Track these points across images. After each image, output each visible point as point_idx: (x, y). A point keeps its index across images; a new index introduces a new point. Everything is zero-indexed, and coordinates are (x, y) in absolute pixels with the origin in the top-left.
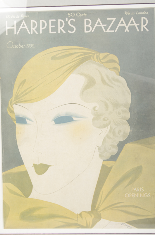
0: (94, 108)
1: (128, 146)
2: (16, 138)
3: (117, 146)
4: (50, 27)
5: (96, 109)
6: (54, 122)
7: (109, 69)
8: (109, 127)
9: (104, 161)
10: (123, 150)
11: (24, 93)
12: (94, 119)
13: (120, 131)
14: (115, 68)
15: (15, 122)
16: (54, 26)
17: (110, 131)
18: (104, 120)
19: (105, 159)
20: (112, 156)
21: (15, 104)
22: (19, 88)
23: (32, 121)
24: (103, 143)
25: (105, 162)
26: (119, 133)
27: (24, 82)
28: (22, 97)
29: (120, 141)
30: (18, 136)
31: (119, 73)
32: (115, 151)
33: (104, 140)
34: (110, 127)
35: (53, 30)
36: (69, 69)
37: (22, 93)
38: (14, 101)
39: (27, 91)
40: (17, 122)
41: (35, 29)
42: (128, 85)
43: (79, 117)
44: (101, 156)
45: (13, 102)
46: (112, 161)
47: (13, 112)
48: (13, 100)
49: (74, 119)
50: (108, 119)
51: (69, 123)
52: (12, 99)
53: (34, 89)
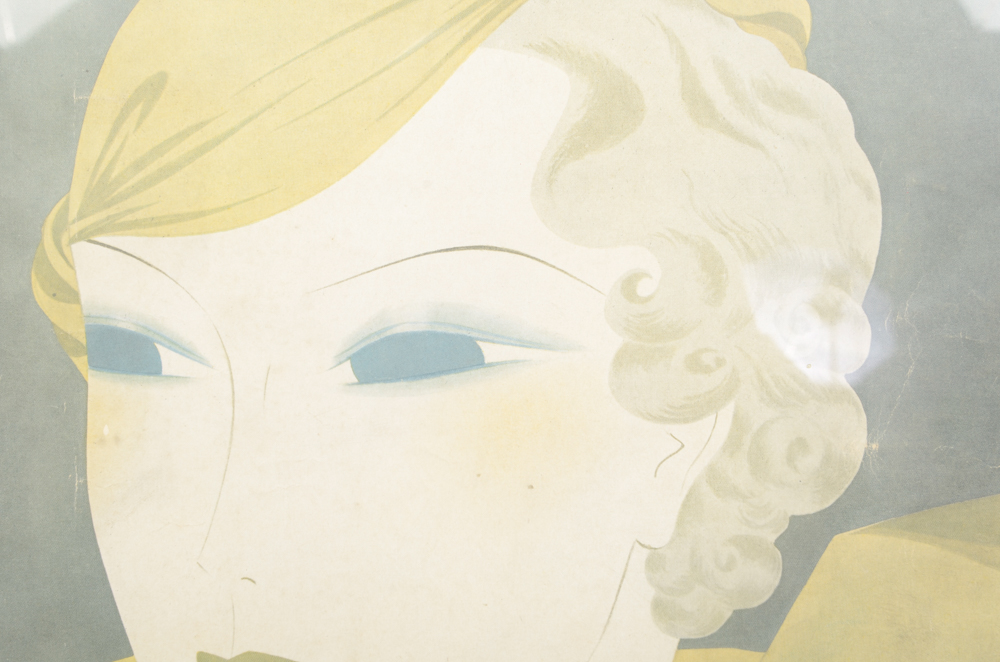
0: (629, 285)
1: (851, 549)
2: (83, 473)
3: (777, 543)
5: (644, 288)
6: (347, 372)
7: (738, 19)
8: (727, 413)
9: (684, 644)
10: (815, 579)
11: (152, 168)
12: (623, 359)
13: (800, 445)
14: (774, 21)
15: (81, 362)
17: (732, 445)
18: (695, 364)
19: (692, 632)
20: (738, 613)
21: (86, 236)
22: (115, 131)
23: (200, 360)
24: (680, 522)
25: (690, 653)
26: (790, 459)
27: (153, 89)
28: (136, 190)
29: (798, 512)
30: (96, 456)
31: (806, 52)
32: (762, 578)
33: (691, 504)
34: (735, 416)
36: (463, 15)
37: (138, 165)
38: (81, 216)
39: (172, 156)
40: (94, 364)
42: (861, 135)
43: (522, 343)
44: (662, 610)
45: (75, 229)
46: (740, 646)
47: (67, 293)
48: (73, 213)
49: (491, 352)
50: (720, 362)
51: (453, 377)
52: (66, 208)
53: (218, 141)
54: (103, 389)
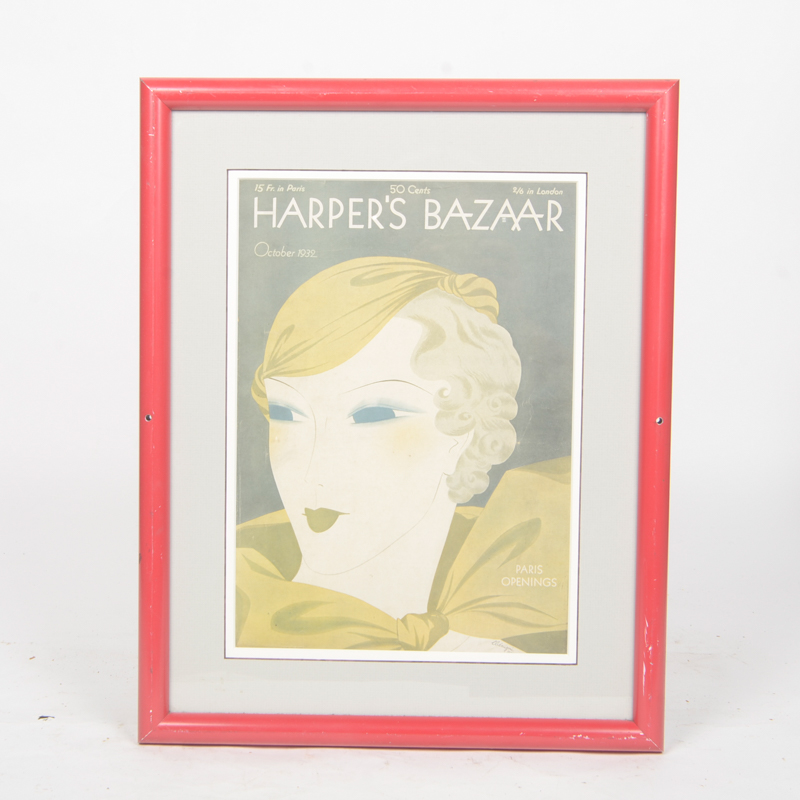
0: (441, 392)
1: (512, 475)
2: (268, 452)
3: (488, 473)
4: (352, 214)
5: (445, 393)
6: (352, 419)
7: (476, 308)
8: (472, 432)
9: (458, 505)
10: (501, 484)
11: (290, 355)
12: (439, 416)
13: (495, 443)
14: (488, 308)
15: (267, 417)
16: (359, 214)
17: (474, 442)
18: (462, 417)
19: (461, 502)
20: (475, 495)
21: (268, 376)
22: (278, 343)
23: (305, 416)
24: (457, 467)
25: (460, 508)
26: (492, 447)
27: (290, 330)
28: (285, 362)
29: (495, 464)
30: (271, 446)
31: (497, 318)
32: (483, 484)
33: (460, 461)
34: (474, 434)
35: (356, 220)
36: (388, 307)
37: (285, 354)
38: (267, 370)
39: (296, 351)
40: (271, 417)
41: (318, 218)
42: (514, 345)
43: (407, 411)
44: (452, 495)
45: (265, 374)
46: (476, 506)
47: (263, 395)
48: (265, 369)
49: (397, 413)
50: (470, 417)
51: (385, 421)
52: (262, 367)
53: (311, 347)
54: (274, 425)
